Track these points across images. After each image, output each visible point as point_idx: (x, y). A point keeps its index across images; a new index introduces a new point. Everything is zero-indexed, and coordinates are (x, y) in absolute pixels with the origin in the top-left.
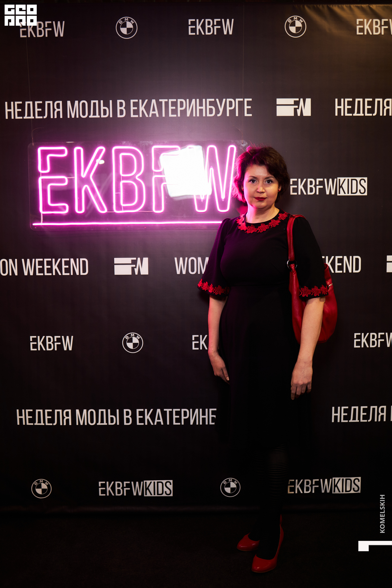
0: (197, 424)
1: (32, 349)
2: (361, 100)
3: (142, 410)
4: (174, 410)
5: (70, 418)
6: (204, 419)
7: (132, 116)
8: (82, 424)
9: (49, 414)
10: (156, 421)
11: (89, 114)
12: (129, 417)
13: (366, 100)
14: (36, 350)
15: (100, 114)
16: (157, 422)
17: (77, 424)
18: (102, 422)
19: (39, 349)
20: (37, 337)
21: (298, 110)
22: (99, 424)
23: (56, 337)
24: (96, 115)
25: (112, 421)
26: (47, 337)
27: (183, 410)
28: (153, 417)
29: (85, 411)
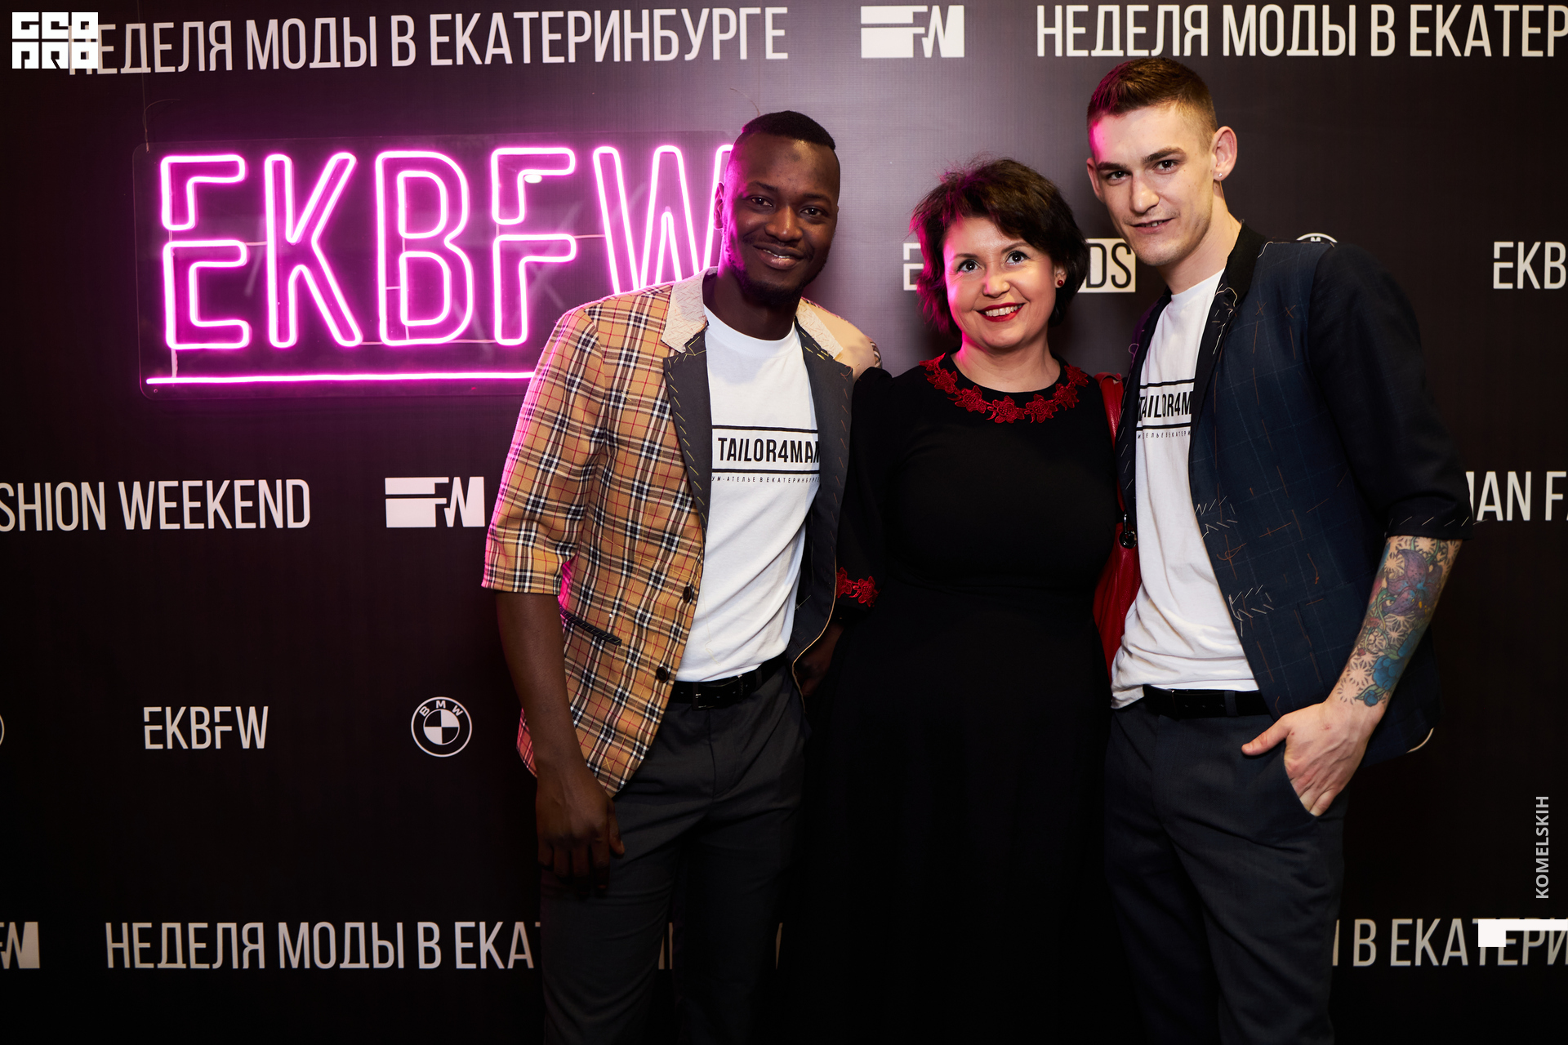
1: (149, 746)
2: (1115, 9)
3: (472, 925)
5: (260, 947)
7: (435, 61)
8: (295, 964)
9: (200, 935)
10: (513, 957)
11: (310, 58)
12: (432, 944)
13: (1131, 9)
14: (160, 747)
15: (340, 58)
16: (516, 961)
17: (283, 965)
18: (355, 959)
19: (170, 747)
20: (164, 710)
21: (924, 40)
22: (346, 965)
23: (218, 710)
24: (328, 61)
25: (383, 958)
26: (194, 710)
28: (502, 944)
29: (304, 926)
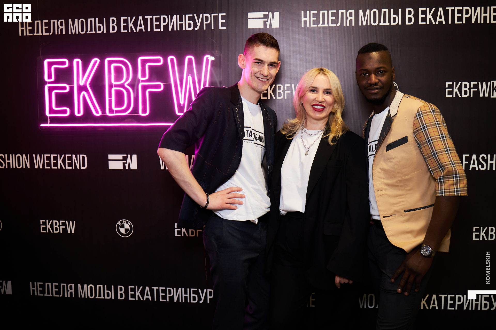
0: (180, 301)
1: (42, 231)
2: (326, 12)
3: (133, 287)
4: (161, 288)
5: (73, 291)
6: (186, 298)
7: (122, 31)
8: (83, 296)
9: (56, 287)
10: (145, 297)
11: (87, 30)
12: (122, 292)
13: (331, 12)
14: (45, 232)
15: (95, 30)
17: (79, 297)
18: (100, 296)
19: (48, 232)
20: (46, 221)
21: (267, 22)
22: (97, 297)
23: (61, 221)
24: (92, 31)
25: (108, 296)
26: (54, 221)
27: (168, 289)
28: (142, 293)
29: (85, 286)
